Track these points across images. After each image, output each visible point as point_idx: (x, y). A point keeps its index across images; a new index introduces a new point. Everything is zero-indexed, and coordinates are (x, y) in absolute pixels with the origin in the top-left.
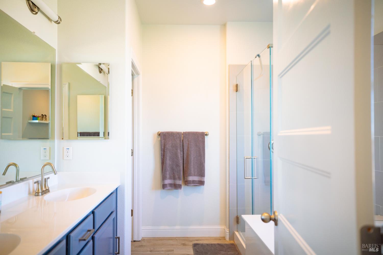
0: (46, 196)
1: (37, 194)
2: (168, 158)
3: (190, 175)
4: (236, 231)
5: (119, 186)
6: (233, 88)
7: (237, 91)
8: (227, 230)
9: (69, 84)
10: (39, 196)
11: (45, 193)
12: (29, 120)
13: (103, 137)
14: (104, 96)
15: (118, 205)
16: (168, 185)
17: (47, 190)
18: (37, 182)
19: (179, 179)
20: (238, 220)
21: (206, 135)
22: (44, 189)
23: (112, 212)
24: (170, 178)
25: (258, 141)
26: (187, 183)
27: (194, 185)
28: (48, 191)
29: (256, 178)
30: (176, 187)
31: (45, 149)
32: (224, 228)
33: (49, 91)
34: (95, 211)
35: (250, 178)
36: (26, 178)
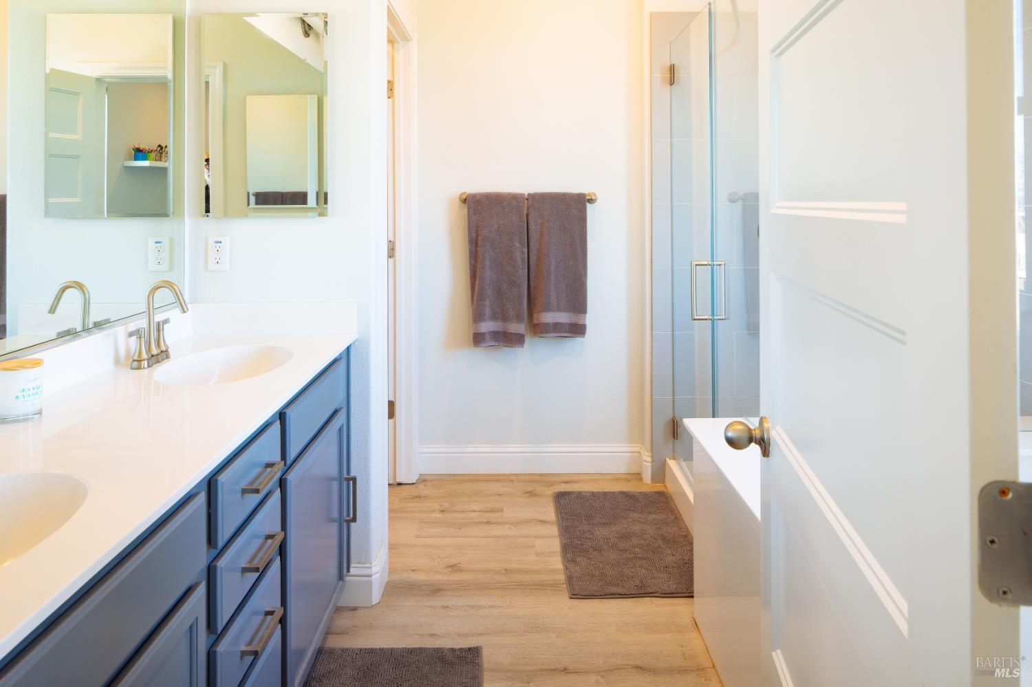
0: (161, 370)
1: (137, 364)
2: (487, 263)
3: (547, 308)
4: (670, 459)
5: (354, 342)
6: (660, 75)
7: (672, 83)
8: (647, 454)
9: (225, 65)
10: (142, 370)
11: (158, 362)
12: (126, 160)
13: (316, 206)
14: (316, 96)
15: (352, 392)
16: (487, 336)
17: (162, 352)
18: (137, 333)
19: (519, 318)
20: (675, 430)
21: (591, 201)
22: (155, 351)
23: (336, 412)
24: (494, 317)
25: (729, 217)
26: (539, 330)
27: (560, 335)
28: (165, 356)
29: (723, 318)
30: (509, 339)
31: (159, 242)
32: (637, 449)
33: (169, 84)
34: (288, 411)
35: (707, 317)
36: (107, 321)
